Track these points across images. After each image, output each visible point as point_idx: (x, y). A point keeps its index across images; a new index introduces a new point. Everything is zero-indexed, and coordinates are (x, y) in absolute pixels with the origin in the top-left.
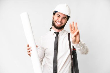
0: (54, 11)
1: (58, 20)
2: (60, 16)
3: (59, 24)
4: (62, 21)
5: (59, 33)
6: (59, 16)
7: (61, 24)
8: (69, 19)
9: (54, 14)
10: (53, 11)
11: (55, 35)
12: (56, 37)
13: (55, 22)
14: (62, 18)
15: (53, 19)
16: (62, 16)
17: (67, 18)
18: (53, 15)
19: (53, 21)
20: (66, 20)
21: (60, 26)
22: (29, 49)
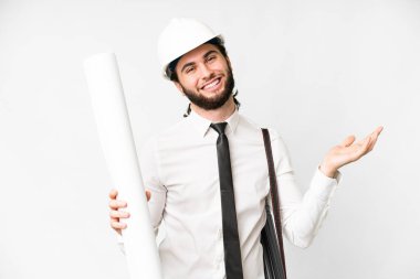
2: (191, 64)
5: (226, 124)
6: (190, 67)
8: (226, 46)
11: (215, 135)
12: (219, 138)
15: (184, 92)
16: (198, 59)
20: (219, 57)
22: (116, 209)
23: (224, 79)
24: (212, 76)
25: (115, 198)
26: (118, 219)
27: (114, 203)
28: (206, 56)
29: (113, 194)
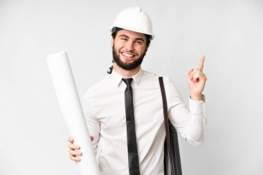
0: (113, 29)
1: (124, 49)
2: (127, 37)
3: (129, 55)
4: (134, 50)
7: (134, 56)
9: (114, 35)
10: (111, 28)
12: (127, 89)
13: (118, 53)
14: (134, 42)
15: (113, 47)
16: (132, 38)
17: (145, 41)
18: (111, 37)
19: (114, 53)
20: (144, 45)
21: (132, 62)
22: (73, 150)
23: (137, 58)
24: (131, 51)
25: (72, 142)
26: (75, 156)
27: (72, 146)
28: (138, 39)
29: (71, 140)
